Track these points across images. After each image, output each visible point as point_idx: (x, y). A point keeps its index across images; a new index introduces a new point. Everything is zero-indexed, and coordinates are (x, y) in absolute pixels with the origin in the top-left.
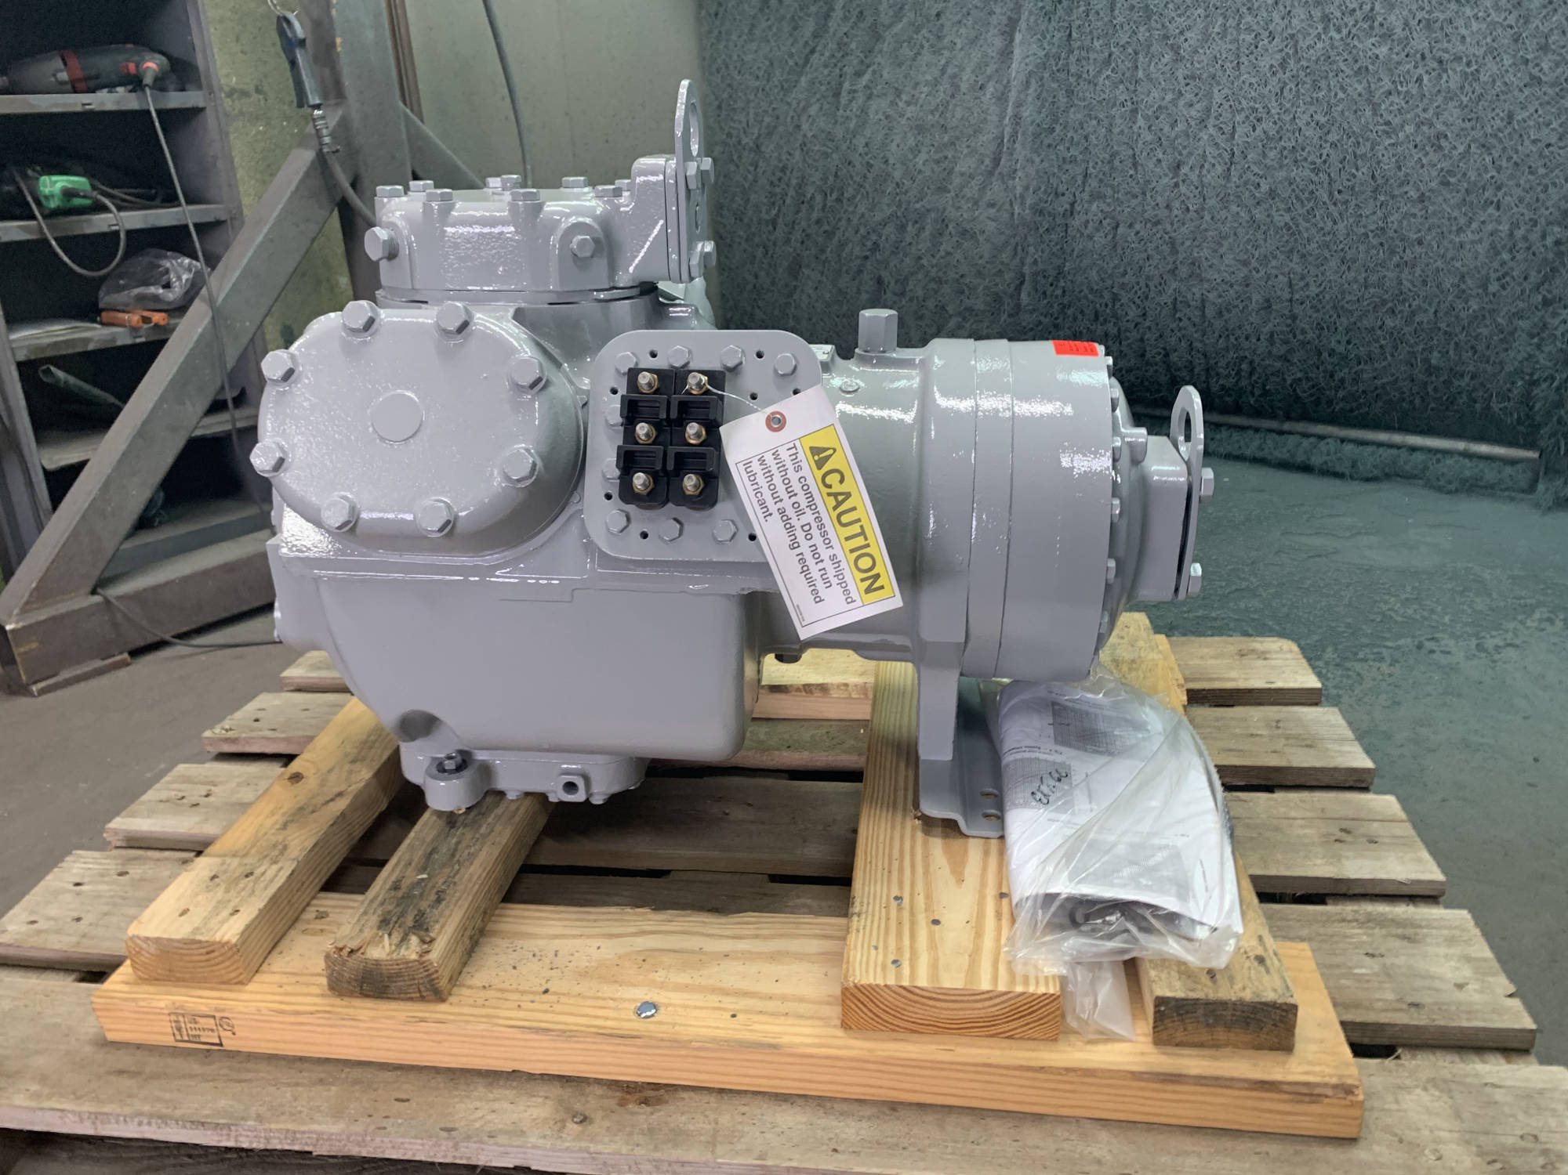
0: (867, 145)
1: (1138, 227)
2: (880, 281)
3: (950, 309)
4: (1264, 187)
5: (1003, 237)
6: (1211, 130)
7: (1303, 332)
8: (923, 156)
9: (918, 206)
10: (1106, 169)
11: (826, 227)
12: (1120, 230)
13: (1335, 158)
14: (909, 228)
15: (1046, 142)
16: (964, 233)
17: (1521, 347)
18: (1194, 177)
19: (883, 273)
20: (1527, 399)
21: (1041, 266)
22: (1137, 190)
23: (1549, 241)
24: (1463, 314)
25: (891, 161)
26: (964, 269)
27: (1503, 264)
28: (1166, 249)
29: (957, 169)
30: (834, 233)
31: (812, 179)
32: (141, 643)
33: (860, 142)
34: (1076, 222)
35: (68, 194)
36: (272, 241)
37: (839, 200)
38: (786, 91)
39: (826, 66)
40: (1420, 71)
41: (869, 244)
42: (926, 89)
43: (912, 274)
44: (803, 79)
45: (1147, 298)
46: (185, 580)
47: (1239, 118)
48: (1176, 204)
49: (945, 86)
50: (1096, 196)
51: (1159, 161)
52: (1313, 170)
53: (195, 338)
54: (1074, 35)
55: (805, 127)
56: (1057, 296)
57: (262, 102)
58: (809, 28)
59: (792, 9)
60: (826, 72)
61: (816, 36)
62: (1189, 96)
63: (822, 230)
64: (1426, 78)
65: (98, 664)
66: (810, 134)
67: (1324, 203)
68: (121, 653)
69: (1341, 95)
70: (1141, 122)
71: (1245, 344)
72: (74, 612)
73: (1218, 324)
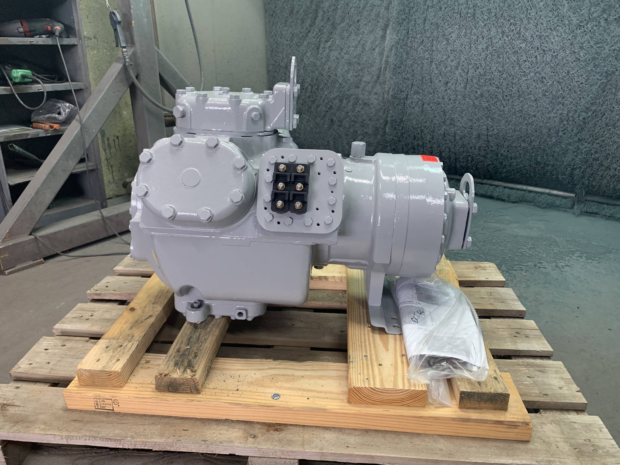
0: (329, 69)
1: (431, 105)
2: (332, 120)
3: (359, 132)
4: (479, 93)
5: (380, 106)
6: (460, 71)
7: (492, 147)
8: (351, 74)
9: (348, 93)
10: (420, 83)
11: (312, 99)
12: (425, 106)
13: (505, 83)
14: (344, 101)
15: (398, 71)
16: (365, 104)
17: (569, 157)
18: (453, 87)
19: (333, 118)
20: (571, 175)
21: (394, 118)
22: (432, 91)
23: (581, 118)
24: (550, 143)
25: (338, 75)
26: (365, 117)
27: (564, 125)
28: (442, 114)
29: (363, 79)
30: (315, 101)
31: (307, 81)
32: (48, 255)
33: (326, 67)
34: (409, 102)
35: (23, 77)
36: (105, 99)
37: (317, 89)
38: (298, 46)
39: (314, 38)
40: (537, 54)
41: (328, 106)
42: (352, 49)
43: (345, 118)
44: (305, 42)
45: (434, 131)
46: (66, 230)
47: (470, 67)
48: (446, 97)
49: (360, 48)
50: (417, 93)
51: (440, 81)
52: (497, 87)
53: (74, 136)
54: (410, 32)
55: (305, 60)
56: (400, 130)
57: (96, 42)
58: (308, 22)
59: (302, 15)
60: (314, 40)
61: (310, 26)
62: (452, 58)
63: (310, 100)
64: (538, 56)
65: (32, 263)
66: (307, 63)
67: (501, 100)
68: (40, 259)
69: (508, 61)
70: (434, 66)
71: (470, 150)
72: (23, 242)
73: (460, 142)
